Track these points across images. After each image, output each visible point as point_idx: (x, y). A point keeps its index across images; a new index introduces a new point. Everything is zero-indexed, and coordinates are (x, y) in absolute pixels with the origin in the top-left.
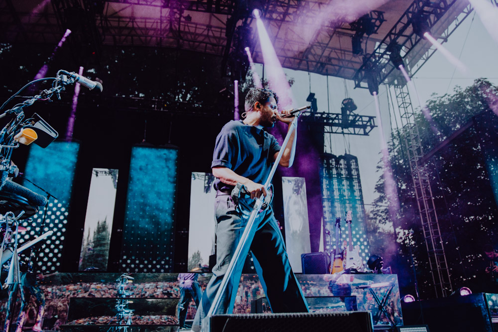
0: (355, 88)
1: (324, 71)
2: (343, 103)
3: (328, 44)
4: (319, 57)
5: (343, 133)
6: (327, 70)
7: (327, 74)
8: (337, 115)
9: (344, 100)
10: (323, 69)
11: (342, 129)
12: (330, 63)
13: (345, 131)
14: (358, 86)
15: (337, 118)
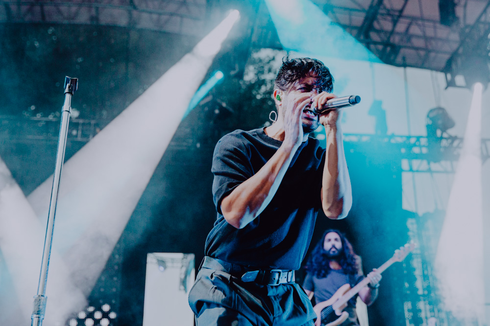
0: (446, 88)
1: (399, 60)
2: (428, 116)
3: (401, 11)
4: (388, 35)
5: (429, 170)
6: (404, 58)
7: (405, 65)
8: (418, 138)
9: (431, 111)
10: (395, 57)
11: (429, 163)
12: (409, 44)
13: (434, 166)
14: (450, 84)
15: (417, 143)
